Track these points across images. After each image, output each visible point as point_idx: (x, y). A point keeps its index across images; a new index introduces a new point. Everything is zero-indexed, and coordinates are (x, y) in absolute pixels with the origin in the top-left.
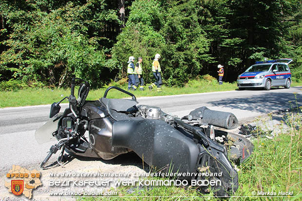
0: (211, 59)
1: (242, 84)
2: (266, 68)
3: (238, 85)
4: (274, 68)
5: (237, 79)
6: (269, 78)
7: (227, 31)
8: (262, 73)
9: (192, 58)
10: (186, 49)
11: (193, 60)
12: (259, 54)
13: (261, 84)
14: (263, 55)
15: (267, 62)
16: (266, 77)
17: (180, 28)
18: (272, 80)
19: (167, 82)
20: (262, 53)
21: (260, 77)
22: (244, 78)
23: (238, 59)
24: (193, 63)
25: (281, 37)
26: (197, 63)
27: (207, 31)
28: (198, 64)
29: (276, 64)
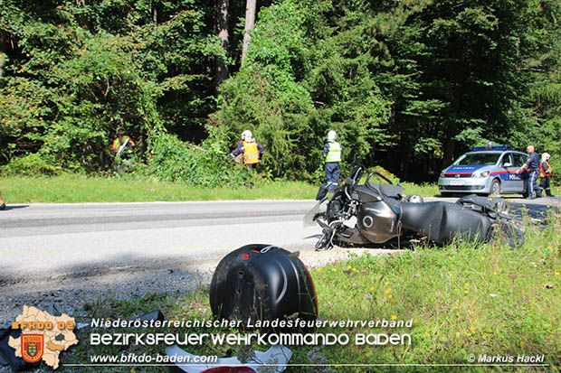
0: (385, 139)
1: (449, 186)
2: (492, 159)
3: (441, 187)
4: (505, 159)
5: (439, 176)
6: (497, 178)
7: (415, 85)
8: (485, 167)
9: (357, 134)
10: (347, 118)
11: (360, 138)
12: (473, 131)
13: (483, 187)
14: (480, 134)
15: (493, 148)
16: (492, 175)
17: (338, 78)
18: (502, 181)
19: (311, 177)
20: (479, 129)
21: (482, 175)
22: (453, 176)
23: (433, 140)
24: (359, 145)
25: (515, 102)
26: (366, 143)
27: (381, 86)
28: (367, 147)
29: (509, 154)
